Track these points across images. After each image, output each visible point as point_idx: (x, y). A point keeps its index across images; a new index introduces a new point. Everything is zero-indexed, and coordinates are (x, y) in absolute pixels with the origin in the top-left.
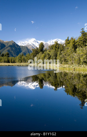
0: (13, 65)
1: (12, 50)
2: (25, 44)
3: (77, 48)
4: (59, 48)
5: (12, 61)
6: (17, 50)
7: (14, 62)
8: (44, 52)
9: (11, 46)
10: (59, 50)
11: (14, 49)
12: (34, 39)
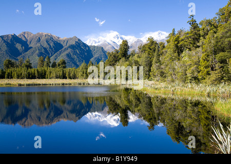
0: (70, 84)
1: (75, 53)
2: (99, 42)
3: (182, 52)
4: (154, 51)
5: (71, 75)
6: (84, 53)
7: (74, 77)
8: (128, 58)
9: (72, 47)
10: (155, 54)
11: (78, 52)
12: (116, 33)
